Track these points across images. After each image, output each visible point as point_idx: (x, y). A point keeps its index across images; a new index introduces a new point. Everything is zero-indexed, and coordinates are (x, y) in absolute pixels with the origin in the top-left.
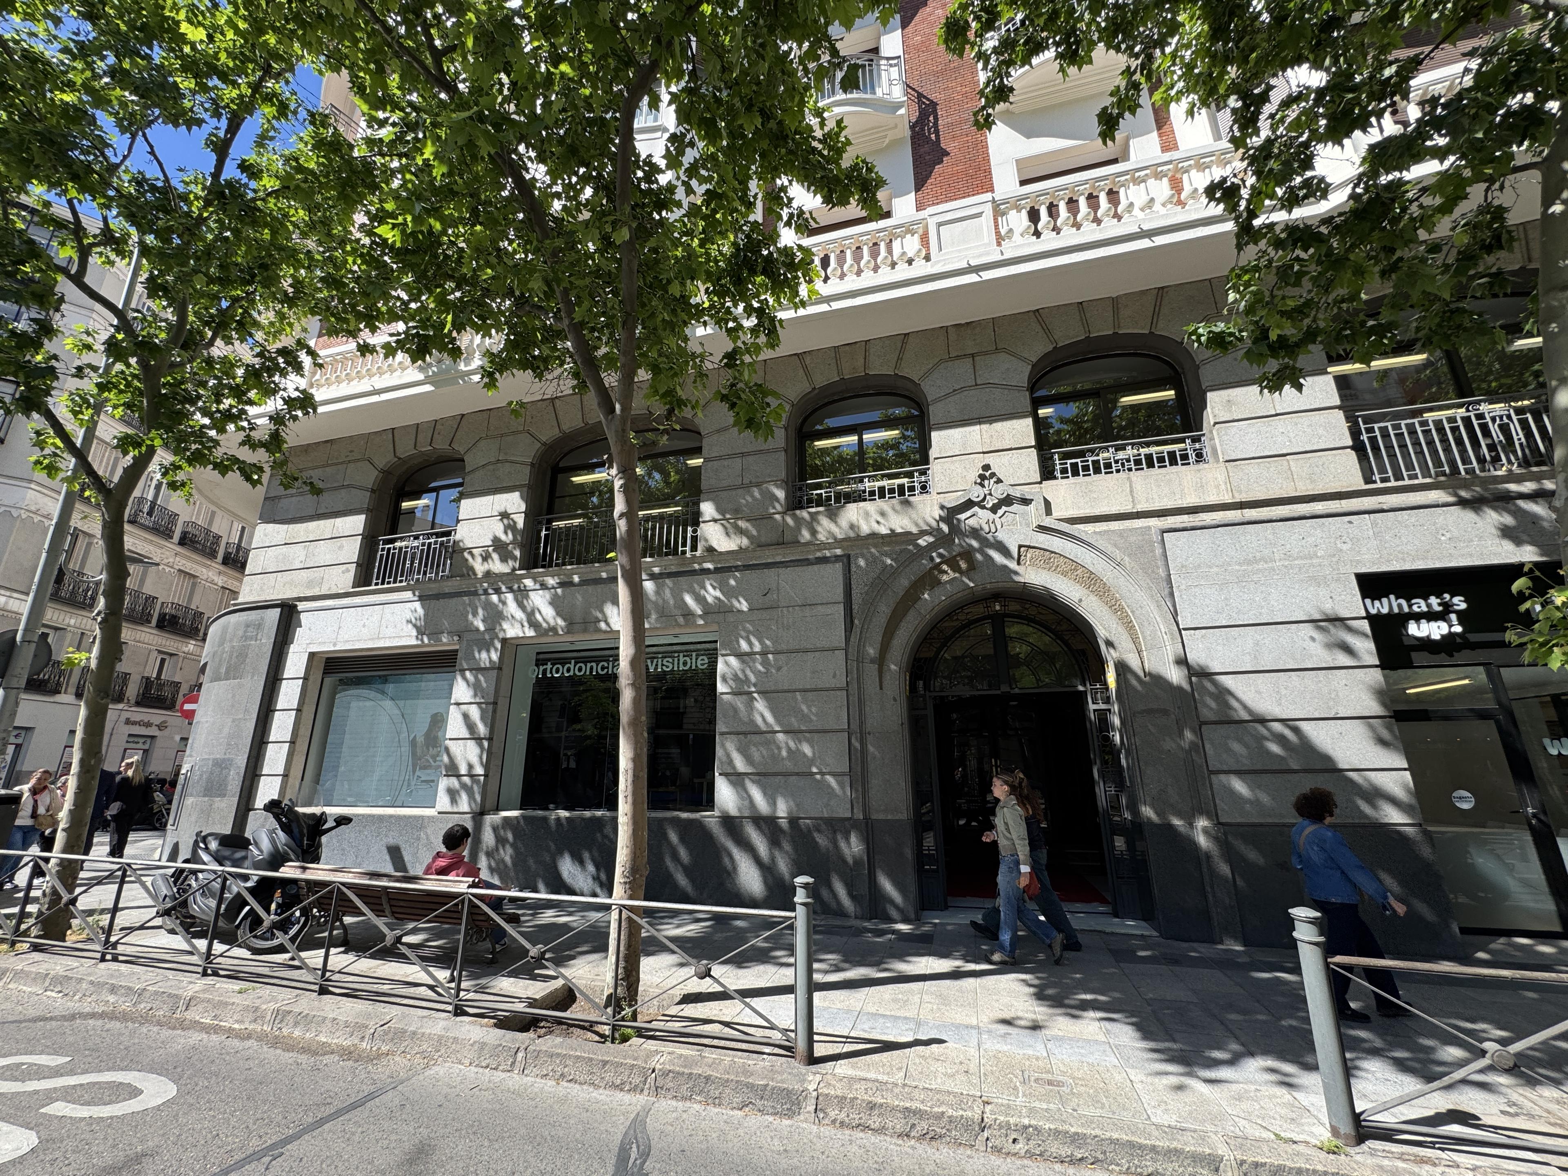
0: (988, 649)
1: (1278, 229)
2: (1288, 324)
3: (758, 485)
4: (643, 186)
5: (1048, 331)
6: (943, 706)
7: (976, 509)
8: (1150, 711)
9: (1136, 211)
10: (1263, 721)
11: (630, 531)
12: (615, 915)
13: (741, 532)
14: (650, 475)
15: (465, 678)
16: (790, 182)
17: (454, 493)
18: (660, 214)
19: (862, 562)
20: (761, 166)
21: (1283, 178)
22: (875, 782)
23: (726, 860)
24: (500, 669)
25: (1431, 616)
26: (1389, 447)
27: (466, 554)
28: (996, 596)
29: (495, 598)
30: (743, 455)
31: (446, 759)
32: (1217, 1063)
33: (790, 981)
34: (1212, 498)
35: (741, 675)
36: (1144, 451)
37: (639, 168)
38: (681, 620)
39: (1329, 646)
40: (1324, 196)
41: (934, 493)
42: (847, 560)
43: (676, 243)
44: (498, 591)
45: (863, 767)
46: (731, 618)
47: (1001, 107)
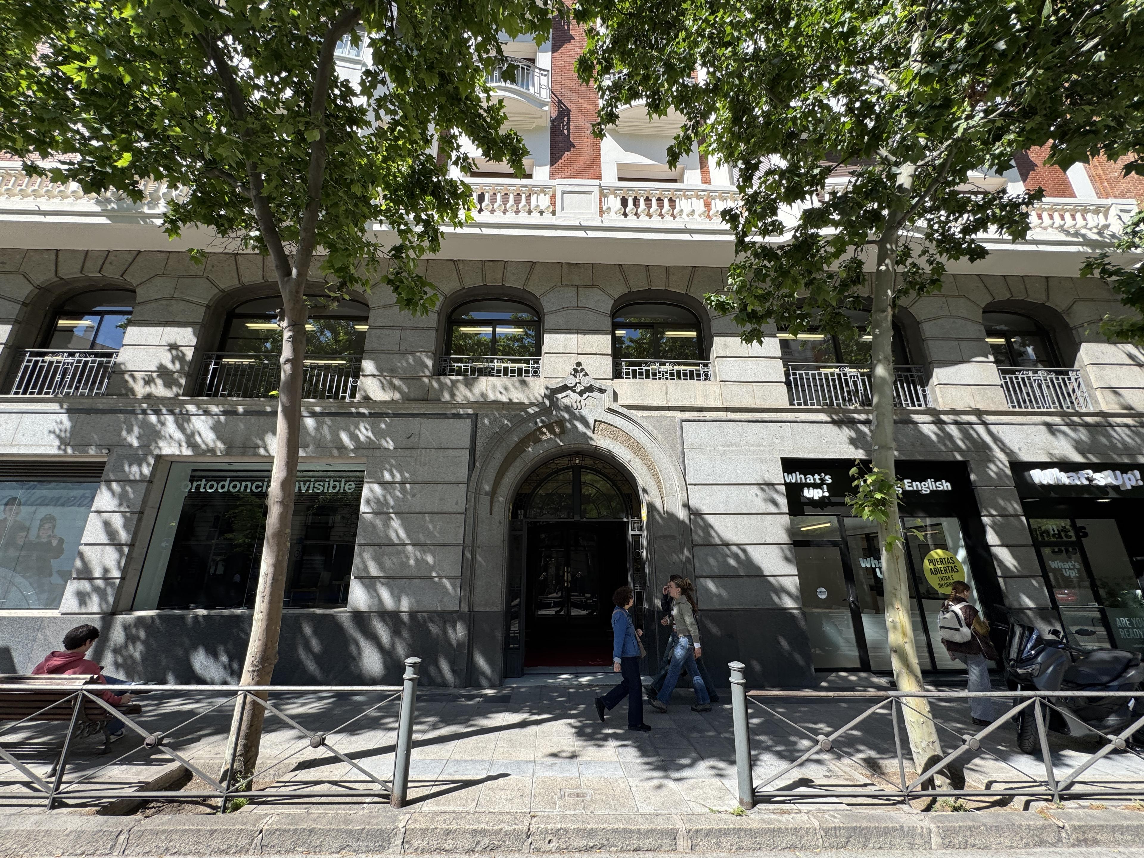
0: (568, 490)
1: (757, 246)
2: (757, 303)
3: (412, 353)
4: (338, 102)
5: (626, 280)
6: (534, 529)
7: (569, 392)
8: (665, 537)
9: (684, 216)
10: (727, 545)
11: (293, 376)
12: (240, 699)
13: (394, 387)
14: (322, 332)
15: (110, 489)
16: (460, 133)
17: (122, 319)
18: (351, 128)
19: (486, 421)
20: (439, 115)
21: (762, 217)
22: (480, 584)
23: (353, 649)
24: (150, 482)
25: (815, 486)
26: (803, 385)
27: (127, 377)
28: (577, 453)
29: (153, 419)
30: (402, 328)
31: (78, 563)
32: (683, 767)
33: (393, 742)
34: (711, 404)
35: (381, 498)
36: (676, 368)
37: (337, 87)
38: (335, 452)
39: (765, 500)
40: (781, 233)
41: (542, 377)
42: (475, 418)
43: (362, 154)
44: (157, 412)
45: (471, 573)
46: (378, 453)
47: (610, 126)
